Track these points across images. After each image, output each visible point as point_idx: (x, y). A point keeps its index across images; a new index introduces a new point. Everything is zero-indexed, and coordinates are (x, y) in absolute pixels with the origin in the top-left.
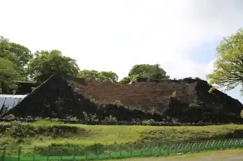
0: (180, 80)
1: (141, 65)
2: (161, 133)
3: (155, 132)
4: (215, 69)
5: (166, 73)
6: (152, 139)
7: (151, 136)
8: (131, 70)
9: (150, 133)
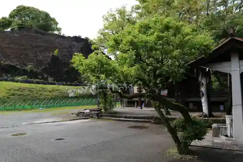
0: (69, 37)
1: (28, 8)
2: (30, 91)
3: (24, 90)
4: (98, 36)
5: (58, 24)
6: (19, 95)
7: (19, 93)
8: (14, 10)
9: (18, 90)
